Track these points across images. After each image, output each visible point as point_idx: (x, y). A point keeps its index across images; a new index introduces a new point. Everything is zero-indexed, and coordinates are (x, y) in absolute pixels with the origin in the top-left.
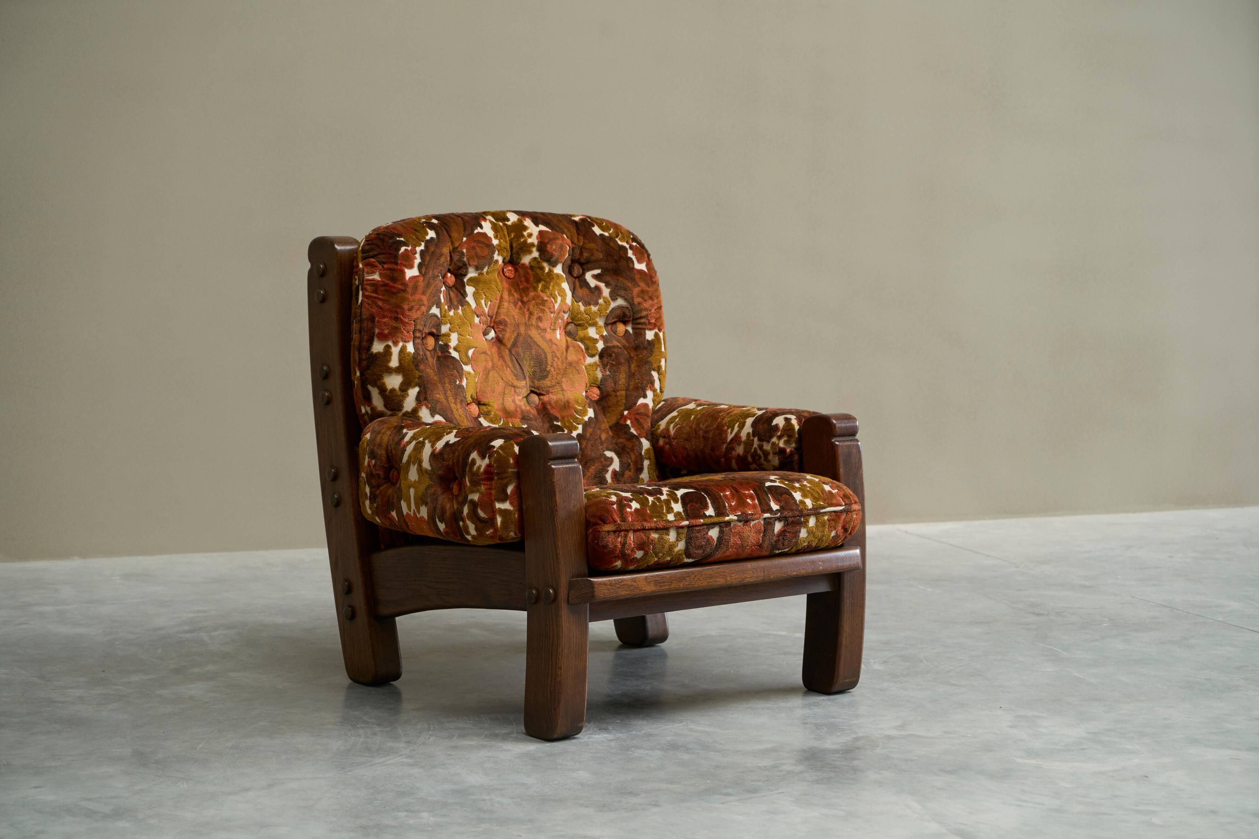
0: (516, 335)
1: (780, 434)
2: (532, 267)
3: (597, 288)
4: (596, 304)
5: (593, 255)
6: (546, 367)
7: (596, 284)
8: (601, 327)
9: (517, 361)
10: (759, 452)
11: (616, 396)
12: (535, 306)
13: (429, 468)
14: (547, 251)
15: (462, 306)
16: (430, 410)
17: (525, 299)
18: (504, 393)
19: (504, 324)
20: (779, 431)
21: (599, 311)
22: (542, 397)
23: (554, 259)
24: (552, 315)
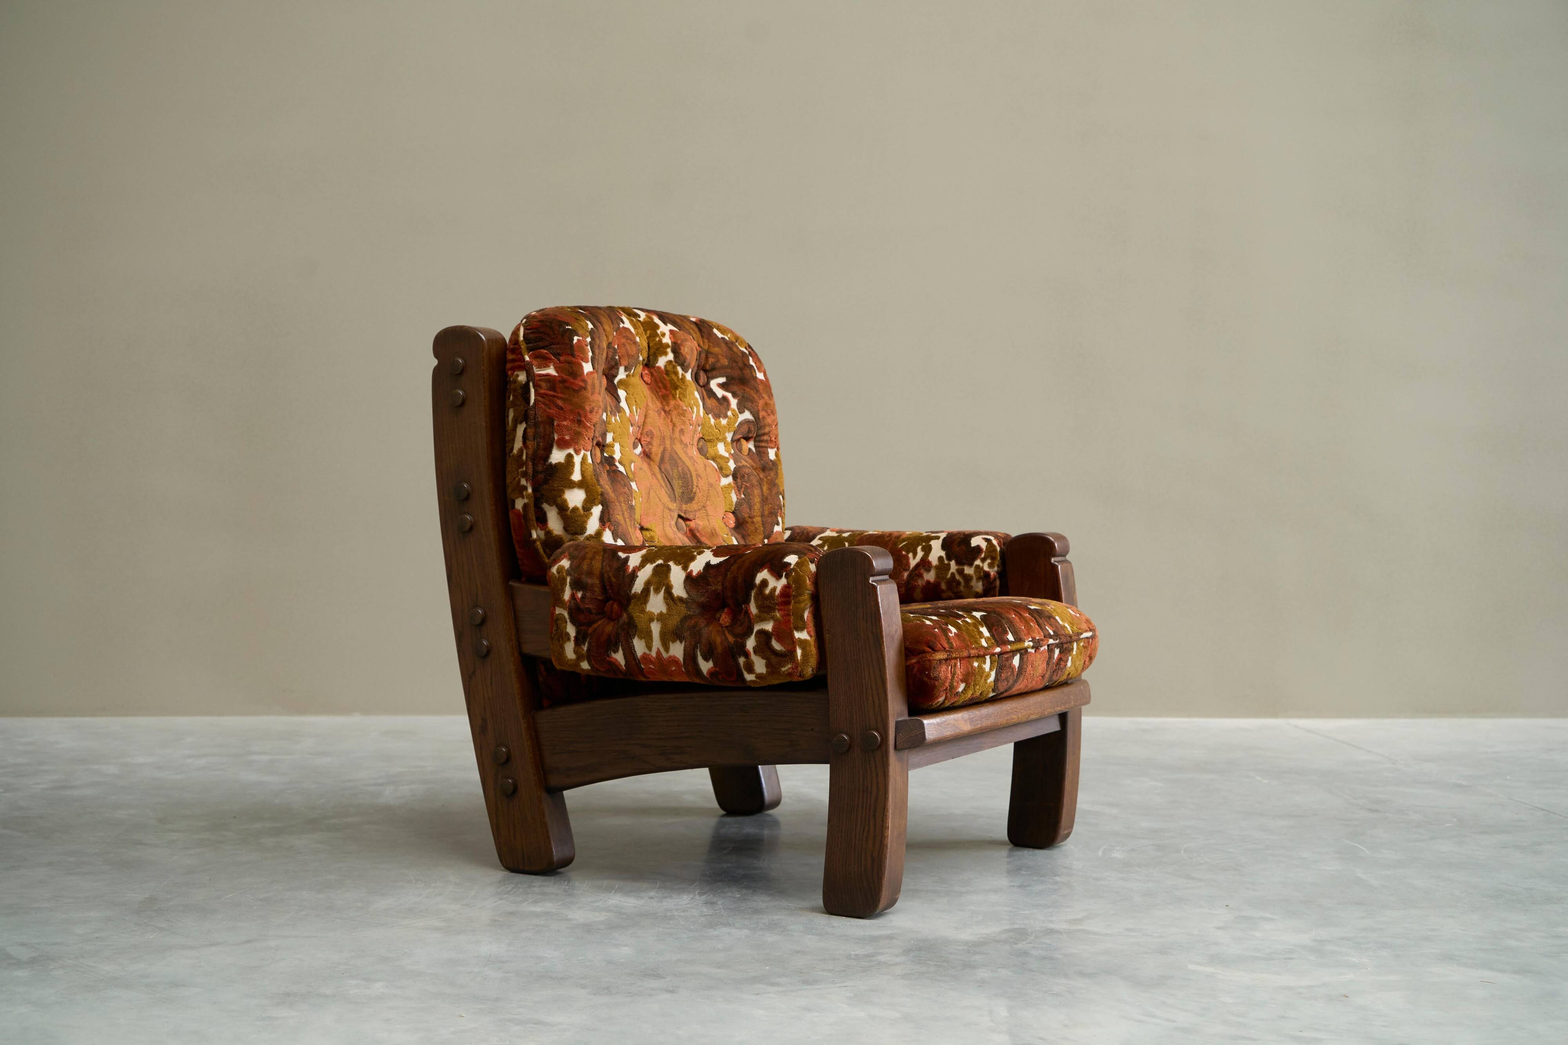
0: (662, 449)
1: (984, 556)
2: (667, 372)
3: (725, 398)
4: (726, 416)
5: (718, 360)
6: (693, 488)
7: (723, 395)
8: (728, 444)
9: (668, 480)
10: (958, 577)
11: (753, 522)
12: (677, 417)
13: (684, 595)
14: (681, 353)
15: (619, 412)
16: (613, 534)
17: (667, 408)
18: (663, 517)
19: (650, 436)
20: (982, 553)
21: (728, 425)
22: (688, 523)
23: (686, 364)
24: (691, 427)
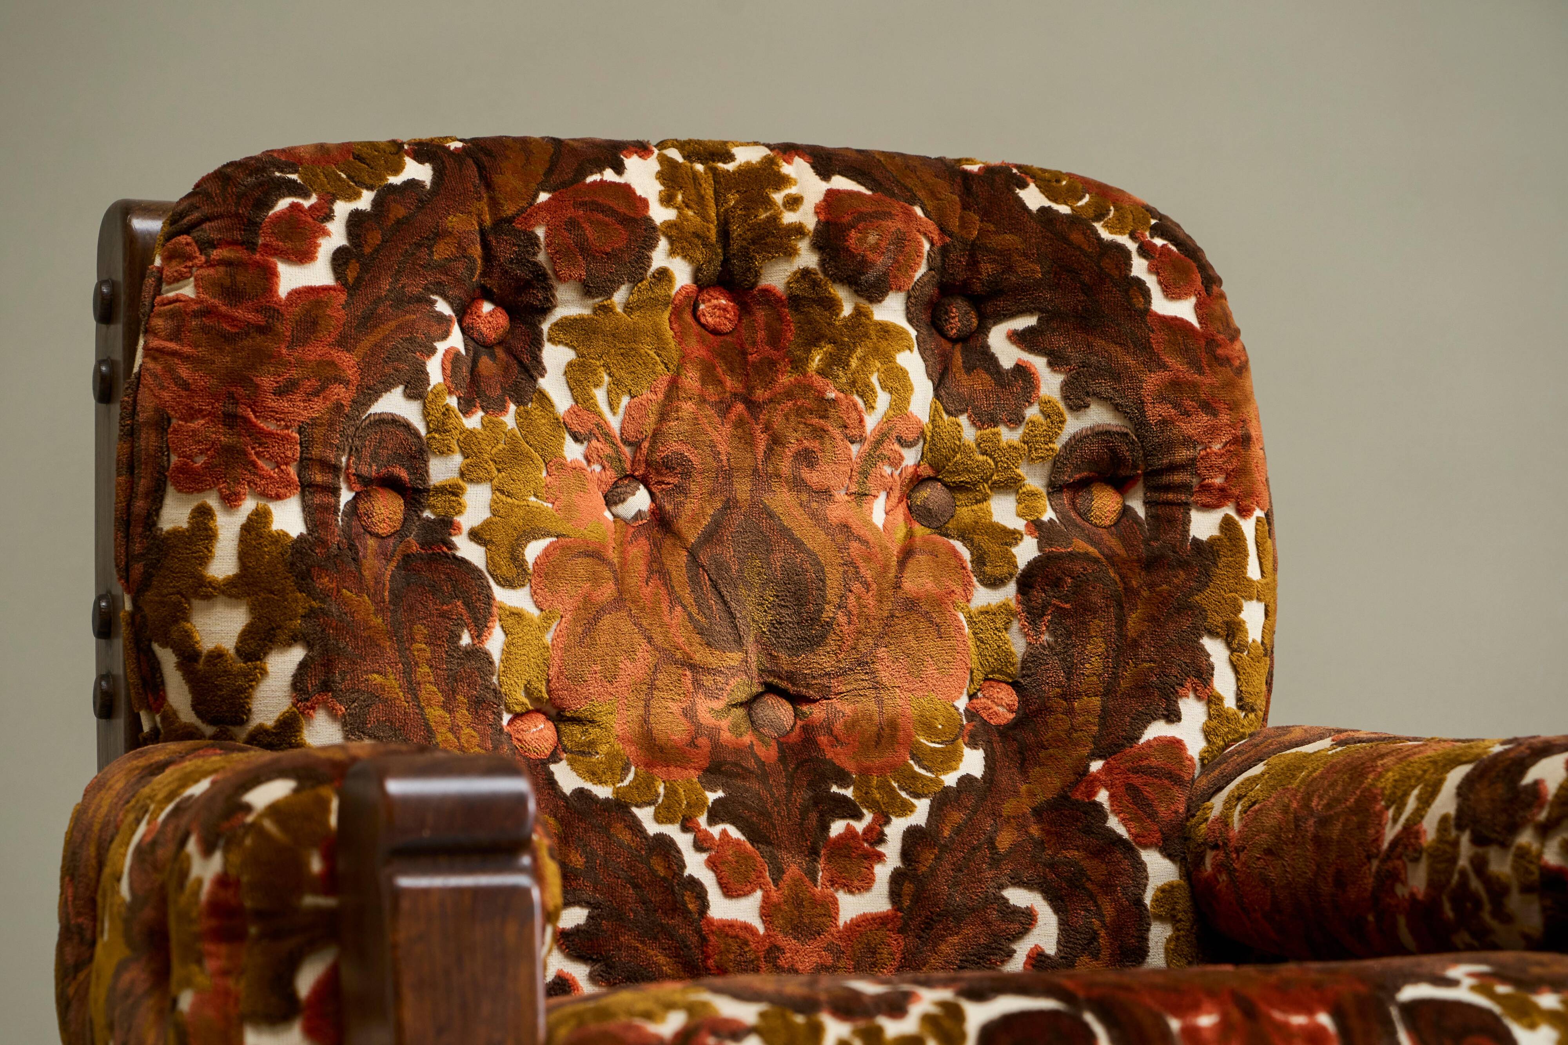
0: (719, 505)
1: (1548, 819)
2: (794, 301)
3: (1022, 371)
4: (1016, 420)
5: (1010, 269)
6: (821, 611)
7: (1020, 359)
8: (1033, 494)
9: (715, 586)
10: (1475, 884)
11: (1070, 712)
12: (792, 418)
14: (847, 250)
15: (519, 402)
16: (344, 725)
17: (760, 394)
18: (652, 687)
19: (679, 469)
20: (1541, 807)
21: (1024, 442)
22: (805, 708)
23: (871, 275)
24: (855, 449)
